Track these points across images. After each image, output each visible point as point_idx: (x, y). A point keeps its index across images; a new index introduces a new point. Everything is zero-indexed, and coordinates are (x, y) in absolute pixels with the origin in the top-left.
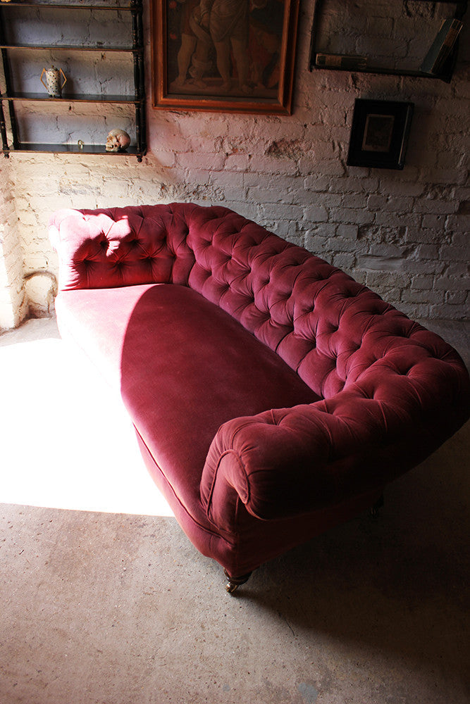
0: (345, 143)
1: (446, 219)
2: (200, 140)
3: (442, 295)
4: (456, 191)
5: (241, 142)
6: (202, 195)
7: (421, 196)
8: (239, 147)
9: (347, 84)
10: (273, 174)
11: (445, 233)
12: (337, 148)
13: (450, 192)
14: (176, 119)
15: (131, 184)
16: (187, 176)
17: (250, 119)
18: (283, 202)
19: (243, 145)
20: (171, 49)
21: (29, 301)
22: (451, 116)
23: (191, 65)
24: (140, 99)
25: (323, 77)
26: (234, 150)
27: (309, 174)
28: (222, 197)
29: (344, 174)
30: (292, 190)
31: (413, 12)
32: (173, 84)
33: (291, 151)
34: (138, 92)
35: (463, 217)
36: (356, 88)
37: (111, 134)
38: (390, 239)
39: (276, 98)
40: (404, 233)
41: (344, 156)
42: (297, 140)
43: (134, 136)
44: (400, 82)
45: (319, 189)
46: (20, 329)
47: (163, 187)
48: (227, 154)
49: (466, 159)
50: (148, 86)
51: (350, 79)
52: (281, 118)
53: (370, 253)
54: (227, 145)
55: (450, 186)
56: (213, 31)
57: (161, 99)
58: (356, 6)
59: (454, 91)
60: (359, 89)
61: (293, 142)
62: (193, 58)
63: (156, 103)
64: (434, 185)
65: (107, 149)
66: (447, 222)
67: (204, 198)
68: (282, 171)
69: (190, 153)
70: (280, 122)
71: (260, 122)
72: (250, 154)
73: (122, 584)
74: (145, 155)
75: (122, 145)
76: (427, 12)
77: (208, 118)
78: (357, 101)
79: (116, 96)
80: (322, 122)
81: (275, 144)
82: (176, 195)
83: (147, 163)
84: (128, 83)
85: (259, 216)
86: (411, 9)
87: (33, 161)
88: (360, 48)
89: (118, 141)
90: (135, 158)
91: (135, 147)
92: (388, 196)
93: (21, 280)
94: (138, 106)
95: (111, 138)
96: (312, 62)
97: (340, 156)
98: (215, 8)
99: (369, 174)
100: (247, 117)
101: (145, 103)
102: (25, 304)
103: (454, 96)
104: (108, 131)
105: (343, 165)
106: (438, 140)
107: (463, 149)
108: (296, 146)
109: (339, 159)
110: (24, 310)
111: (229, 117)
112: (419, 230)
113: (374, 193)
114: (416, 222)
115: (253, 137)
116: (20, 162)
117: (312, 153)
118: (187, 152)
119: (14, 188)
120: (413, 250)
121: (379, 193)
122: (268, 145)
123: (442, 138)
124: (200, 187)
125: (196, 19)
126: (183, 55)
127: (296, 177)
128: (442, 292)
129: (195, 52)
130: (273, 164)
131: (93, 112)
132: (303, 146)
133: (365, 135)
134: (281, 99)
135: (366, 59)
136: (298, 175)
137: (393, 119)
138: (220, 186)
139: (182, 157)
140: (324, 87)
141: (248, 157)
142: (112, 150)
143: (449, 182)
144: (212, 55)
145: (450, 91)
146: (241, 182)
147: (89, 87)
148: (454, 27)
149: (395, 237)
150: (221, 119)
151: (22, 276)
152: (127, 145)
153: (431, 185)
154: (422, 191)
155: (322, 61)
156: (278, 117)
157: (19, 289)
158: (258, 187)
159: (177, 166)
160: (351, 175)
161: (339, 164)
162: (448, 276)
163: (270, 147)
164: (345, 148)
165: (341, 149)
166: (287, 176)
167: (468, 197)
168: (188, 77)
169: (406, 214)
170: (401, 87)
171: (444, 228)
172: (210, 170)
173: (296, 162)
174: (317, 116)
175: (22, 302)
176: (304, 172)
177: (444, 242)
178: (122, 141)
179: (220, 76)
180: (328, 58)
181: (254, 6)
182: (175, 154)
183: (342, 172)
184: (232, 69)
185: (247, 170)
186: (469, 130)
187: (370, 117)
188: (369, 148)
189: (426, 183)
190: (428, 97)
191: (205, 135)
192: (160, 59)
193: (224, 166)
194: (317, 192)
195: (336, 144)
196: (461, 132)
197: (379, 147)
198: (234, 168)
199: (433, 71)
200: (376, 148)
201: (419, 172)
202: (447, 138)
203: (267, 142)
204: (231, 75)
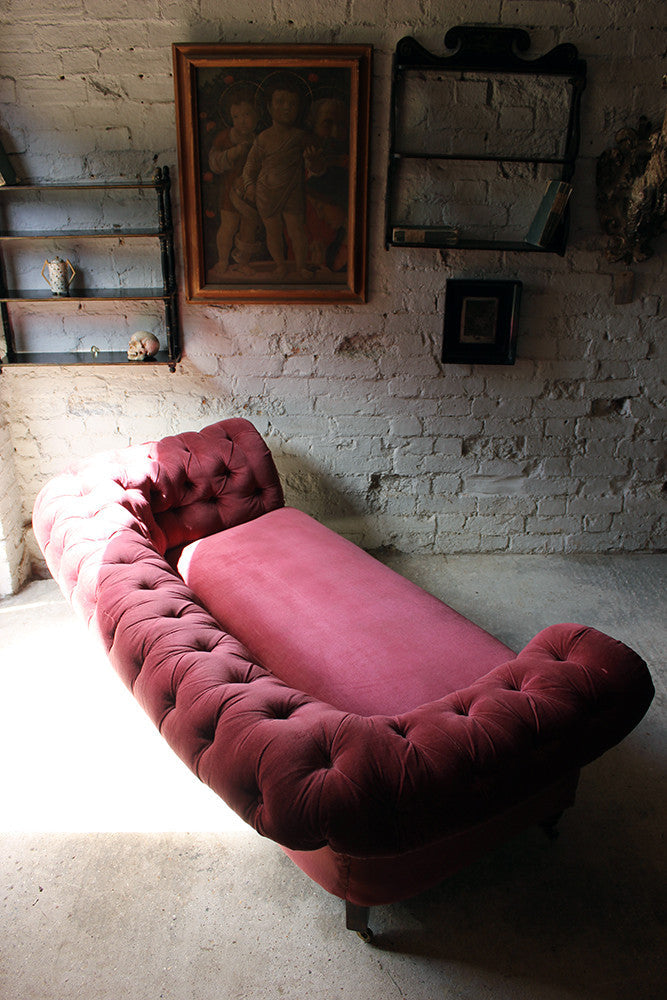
0: (437, 334)
1: (576, 423)
2: (250, 339)
3: (580, 522)
4: (585, 388)
5: (303, 340)
6: (255, 409)
7: (541, 396)
8: (301, 346)
9: (435, 261)
10: (346, 378)
11: (576, 442)
12: (428, 342)
13: (578, 388)
14: (218, 314)
15: (162, 399)
16: (235, 386)
17: (313, 310)
18: (362, 413)
19: (306, 343)
20: (207, 230)
21: (32, 556)
22: (570, 294)
23: (234, 247)
24: (171, 293)
25: (403, 256)
26: (295, 351)
27: (394, 376)
28: (281, 411)
29: (438, 375)
30: (373, 397)
31: (511, 174)
32: (212, 272)
33: (368, 348)
34: (167, 284)
35: (598, 420)
36: (447, 266)
37: (134, 338)
38: (505, 453)
39: (345, 283)
40: (523, 445)
41: (438, 352)
42: (375, 334)
43: (163, 339)
44: (502, 258)
45: (408, 394)
46: (20, 596)
47: (204, 401)
48: (286, 356)
49: (594, 346)
50: (179, 276)
51: (438, 254)
52: (353, 307)
53: (480, 472)
54: (285, 345)
55: (577, 382)
56: (260, 205)
57: (197, 290)
58: (439, 168)
59: (572, 264)
60: (450, 267)
61: (370, 337)
62: (237, 240)
63: (191, 297)
64: (555, 383)
65: (129, 358)
66: (577, 427)
67: (258, 412)
68: (358, 375)
69: (237, 356)
70: (352, 312)
71: (327, 314)
72: (315, 354)
73: (171, 938)
74: (179, 361)
75: (149, 352)
76: (527, 174)
77: (259, 312)
78: (450, 283)
79: (139, 289)
80: (407, 310)
81: (347, 340)
82: (221, 410)
83: (182, 372)
84: (154, 272)
85: (332, 432)
86: (507, 170)
87: (32, 374)
88: (448, 217)
89: (143, 347)
90: (167, 368)
91: (166, 352)
92: (499, 398)
93: (19, 529)
94: (168, 302)
95: (134, 344)
96: (388, 238)
97: (432, 350)
98: (261, 178)
99: (472, 371)
100: (309, 308)
101: (177, 296)
102: (26, 561)
103: (572, 270)
104: (130, 334)
105: (437, 363)
106: (556, 325)
107: (589, 334)
108: (375, 341)
109: (431, 355)
110: (25, 569)
111: (287, 309)
112: (542, 440)
113: (479, 396)
114: (537, 430)
115: (318, 332)
116: (16, 376)
117: (396, 349)
118: (233, 355)
119: (9, 410)
120: (536, 464)
121: (486, 395)
122: (338, 342)
123: (561, 322)
124: (253, 399)
125: (238, 191)
126: (223, 236)
127: (377, 380)
128: (579, 518)
129: (238, 231)
130: (346, 366)
131: (110, 310)
132: (383, 340)
133: (462, 323)
134: (351, 284)
135: (456, 232)
136: (380, 377)
137: (497, 301)
138: (279, 397)
139: (227, 362)
140: (406, 266)
141: (313, 359)
142: (136, 358)
143: (576, 376)
144: (260, 235)
145: (566, 264)
146: (306, 390)
147: (104, 280)
148: (561, 191)
149: (511, 450)
150: (276, 312)
151: (21, 524)
152: (156, 351)
153: (552, 382)
154: (542, 389)
155: (400, 237)
156: (349, 306)
157: (17, 541)
158: (329, 395)
159: (222, 373)
160: (448, 374)
161: (432, 361)
162: (585, 496)
163: (342, 345)
164: (438, 341)
165: (432, 343)
166: (367, 380)
167: (602, 393)
168: (231, 261)
169: (522, 420)
170: (504, 262)
171: (574, 435)
172: (265, 377)
173: (376, 361)
174: (400, 302)
175: (22, 559)
176: (387, 373)
177: (575, 452)
178: (149, 347)
179: (272, 259)
180: (408, 233)
181: (310, 174)
182: (218, 359)
183: (436, 371)
184: (287, 251)
185: (312, 374)
186: (596, 311)
187: (467, 302)
188: (469, 339)
189: (547, 380)
190: (539, 272)
191: (255, 332)
192: (194, 242)
193: (282, 371)
194: (406, 398)
195: (426, 336)
196: (585, 314)
197: (482, 337)
198: (296, 373)
199: (541, 243)
200: (478, 339)
201: (536, 365)
202: (567, 322)
203: (337, 339)
204: (286, 258)
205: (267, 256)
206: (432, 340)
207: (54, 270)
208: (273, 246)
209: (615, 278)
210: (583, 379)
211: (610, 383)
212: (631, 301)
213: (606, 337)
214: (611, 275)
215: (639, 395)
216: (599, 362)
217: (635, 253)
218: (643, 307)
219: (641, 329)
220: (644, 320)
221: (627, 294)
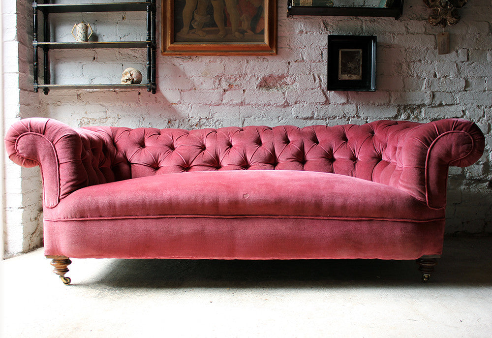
0: (324, 74)
2: (202, 79)
4: (425, 111)
5: (236, 79)
6: (203, 127)
7: (395, 117)
8: (234, 84)
9: (320, 27)
10: (264, 105)
12: (318, 80)
13: (420, 112)
14: (181, 63)
16: (190, 111)
17: (242, 60)
19: (238, 82)
20: (177, 7)
22: (409, 48)
23: (193, 19)
24: (152, 46)
25: (299, 25)
26: (231, 86)
27: (296, 103)
29: (326, 102)
30: (282, 118)
32: (178, 34)
33: (279, 86)
34: (150, 34)
36: (327, 31)
37: (126, 70)
39: (263, 41)
41: (324, 85)
42: (283, 75)
44: (362, 24)
45: (305, 116)
47: (170, 121)
48: (225, 90)
49: (428, 82)
50: (158, 39)
51: (322, 24)
52: (268, 58)
54: (224, 83)
55: (420, 107)
57: (169, 45)
60: (330, 31)
61: (280, 78)
62: (195, 13)
63: (165, 50)
64: (405, 107)
65: (122, 83)
68: (272, 102)
69: (193, 91)
70: (268, 61)
71: (251, 62)
72: (244, 89)
75: (135, 79)
77: (207, 61)
78: (330, 38)
80: (303, 59)
81: (265, 80)
82: (181, 127)
84: (142, 37)
89: (131, 75)
92: (367, 119)
95: (125, 74)
97: (321, 86)
99: (348, 100)
100: (239, 58)
103: (408, 33)
105: (324, 92)
106: (402, 68)
107: (424, 74)
108: (283, 81)
109: (320, 89)
111: (226, 60)
113: (354, 117)
115: (246, 75)
116: (48, 104)
117: (297, 85)
118: (190, 90)
121: (358, 117)
122: (259, 81)
123: (404, 66)
124: (202, 120)
126: (187, 11)
127: (285, 107)
129: (196, 9)
130: (265, 96)
131: (112, 61)
132: (288, 80)
133: (340, 66)
134: (267, 41)
136: (286, 105)
137: (361, 52)
138: (219, 118)
139: (186, 95)
140: (302, 32)
141: (242, 92)
142: (126, 83)
143: (418, 102)
144: (210, 10)
145: (404, 28)
146: (237, 114)
150: (218, 61)
152: (139, 80)
153: (402, 107)
154: (395, 112)
155: (297, 3)
156: (266, 57)
157: (32, 217)
158: (253, 117)
159: (182, 102)
160: (332, 101)
161: (320, 92)
163: (261, 83)
164: (324, 79)
165: (320, 80)
166: (278, 106)
167: (437, 115)
168: (191, 28)
170: (364, 28)
172: (210, 105)
173: (284, 93)
174: (298, 55)
175: (34, 232)
176: (292, 101)
178: (135, 76)
179: (217, 26)
180: (302, 1)
182: (180, 93)
183: (324, 99)
185: (242, 102)
186: (426, 58)
187: (342, 52)
188: (345, 77)
189: (399, 105)
190: (387, 33)
191: (205, 75)
192: (169, 15)
193: (222, 100)
194: (304, 119)
195: (316, 77)
196: (420, 61)
197: (353, 76)
198: (231, 102)
199: (386, 6)
200: (350, 77)
201: (390, 95)
202: (408, 66)
203: (258, 78)
204: (226, 25)
205: (214, 24)
206: (320, 79)
207: (79, 28)
208: (217, 17)
209: (437, 37)
210: (424, 105)
211: (442, 108)
212: (449, 52)
213: (435, 76)
214: (435, 35)
215: (462, 117)
216: (433, 92)
217: (448, 18)
218: (458, 55)
219: (458, 70)
220: (460, 64)
221: (446, 47)
